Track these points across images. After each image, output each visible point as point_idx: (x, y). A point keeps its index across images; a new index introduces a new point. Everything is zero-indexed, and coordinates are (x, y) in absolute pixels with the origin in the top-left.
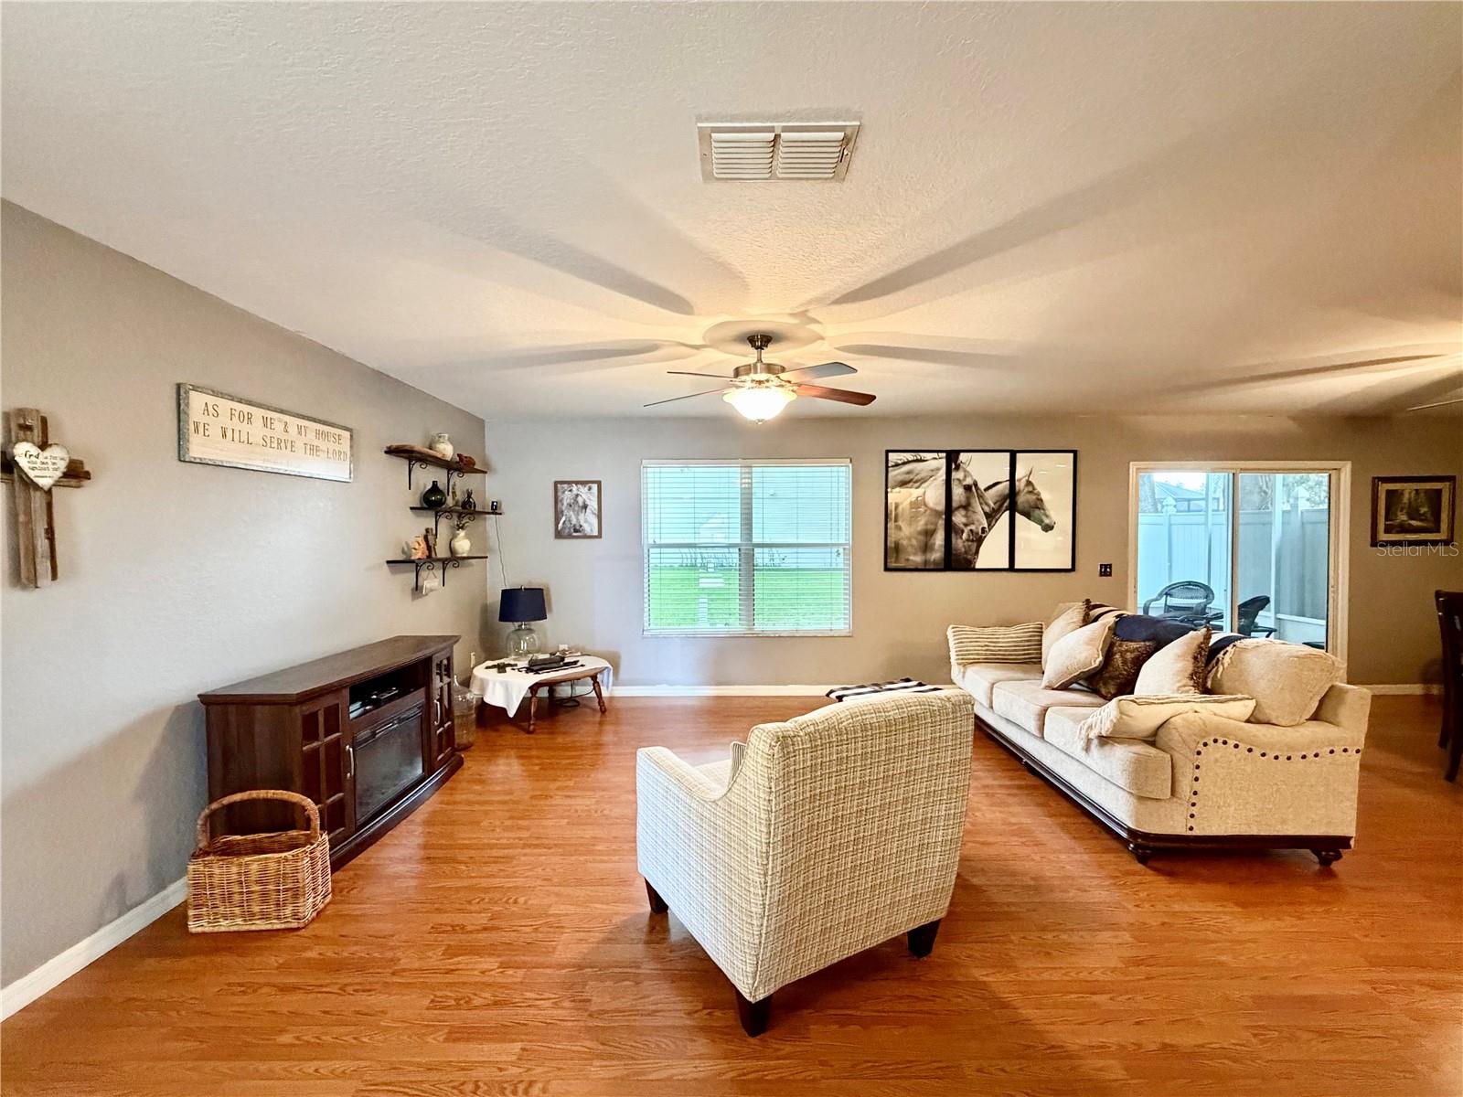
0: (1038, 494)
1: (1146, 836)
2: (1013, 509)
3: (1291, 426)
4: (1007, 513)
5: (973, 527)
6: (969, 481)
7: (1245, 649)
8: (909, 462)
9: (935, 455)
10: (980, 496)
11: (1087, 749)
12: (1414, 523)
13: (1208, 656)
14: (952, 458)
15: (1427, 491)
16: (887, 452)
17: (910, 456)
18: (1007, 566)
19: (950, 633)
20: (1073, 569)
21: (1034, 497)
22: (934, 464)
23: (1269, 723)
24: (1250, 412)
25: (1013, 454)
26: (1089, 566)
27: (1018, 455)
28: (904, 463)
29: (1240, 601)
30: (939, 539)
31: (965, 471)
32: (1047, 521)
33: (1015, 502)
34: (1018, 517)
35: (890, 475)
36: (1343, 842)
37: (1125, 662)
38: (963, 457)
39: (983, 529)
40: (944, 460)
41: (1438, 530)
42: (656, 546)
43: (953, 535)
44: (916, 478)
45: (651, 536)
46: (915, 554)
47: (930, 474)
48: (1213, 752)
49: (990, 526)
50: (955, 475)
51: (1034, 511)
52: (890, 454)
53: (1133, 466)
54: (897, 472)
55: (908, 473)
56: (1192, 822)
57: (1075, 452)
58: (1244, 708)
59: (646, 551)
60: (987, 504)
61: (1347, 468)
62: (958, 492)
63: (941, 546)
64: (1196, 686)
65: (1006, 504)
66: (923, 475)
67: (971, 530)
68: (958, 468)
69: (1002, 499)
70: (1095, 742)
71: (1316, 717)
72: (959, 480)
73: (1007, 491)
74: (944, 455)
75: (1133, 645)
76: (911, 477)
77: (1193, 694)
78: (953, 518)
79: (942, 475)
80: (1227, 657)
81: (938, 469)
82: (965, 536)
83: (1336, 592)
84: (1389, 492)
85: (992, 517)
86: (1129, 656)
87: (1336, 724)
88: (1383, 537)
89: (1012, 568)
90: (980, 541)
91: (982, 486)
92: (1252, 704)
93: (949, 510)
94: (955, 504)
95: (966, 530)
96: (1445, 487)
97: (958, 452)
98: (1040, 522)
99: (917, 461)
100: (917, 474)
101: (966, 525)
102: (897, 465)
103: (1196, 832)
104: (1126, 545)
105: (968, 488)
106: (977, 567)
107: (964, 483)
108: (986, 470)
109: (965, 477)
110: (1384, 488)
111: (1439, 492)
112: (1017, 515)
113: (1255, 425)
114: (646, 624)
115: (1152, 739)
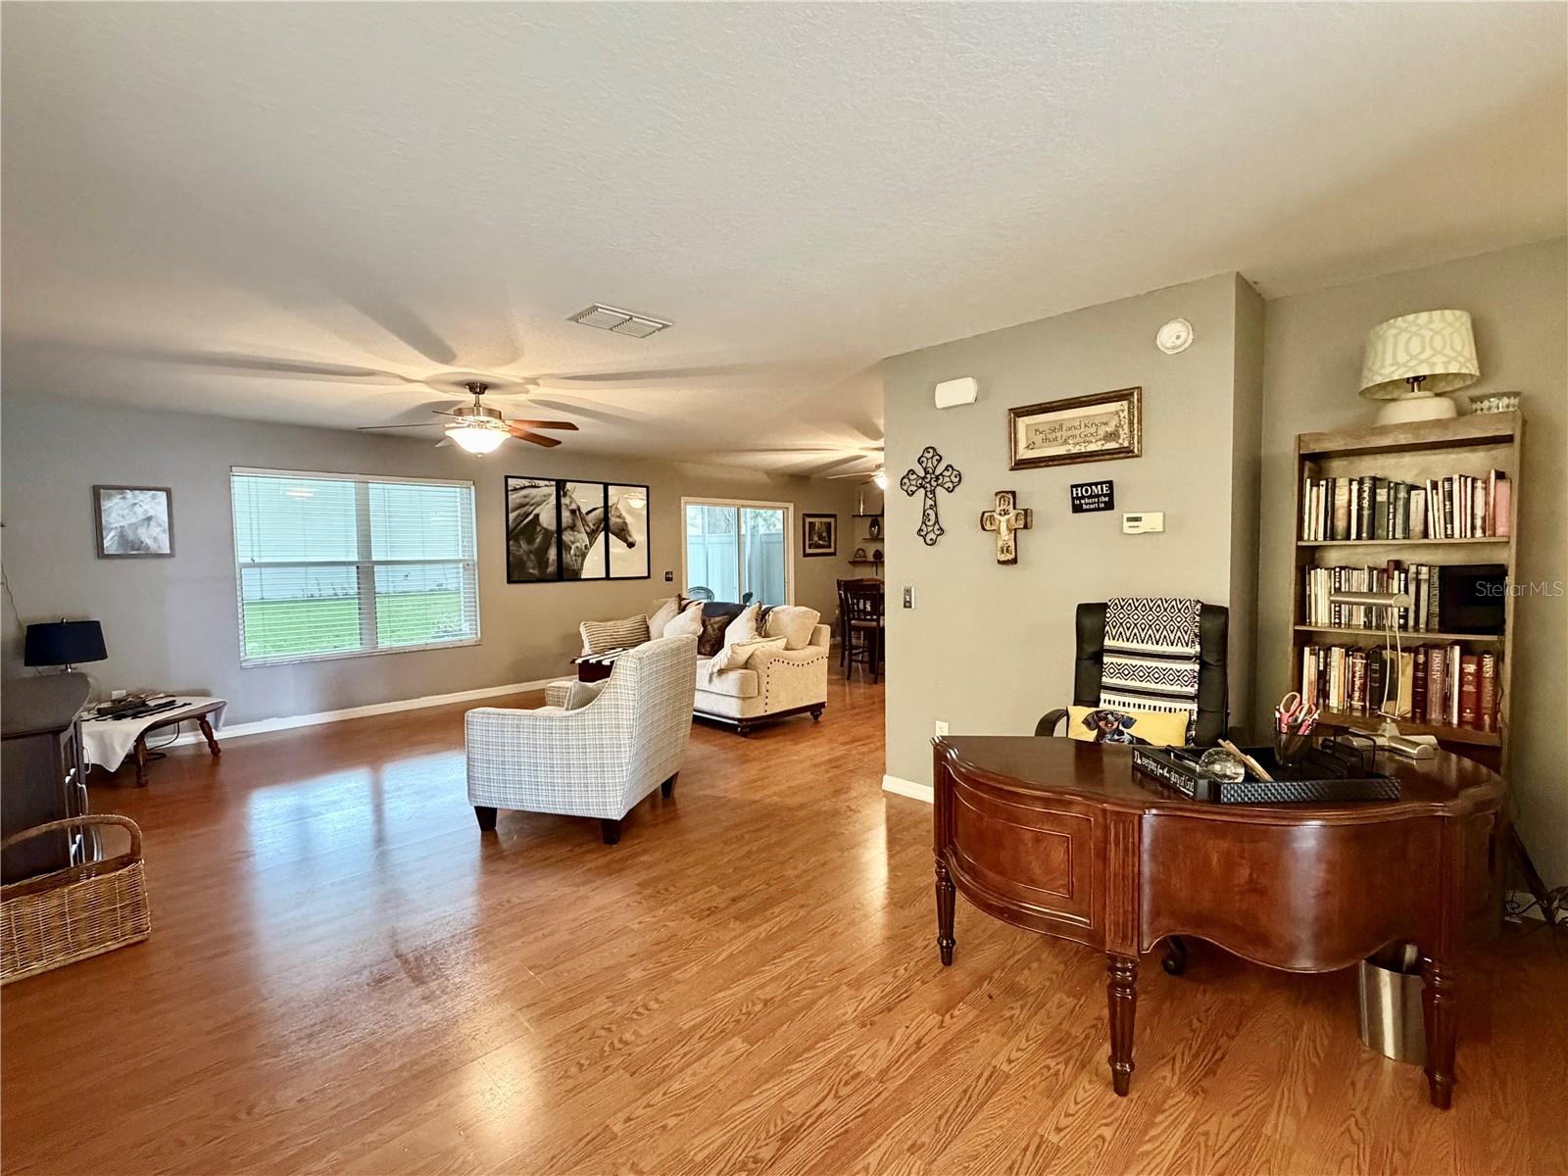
0: (624, 518)
1: (747, 720)
2: (607, 530)
3: (764, 478)
4: (603, 533)
5: (578, 544)
6: (574, 506)
7: (778, 612)
8: (525, 487)
9: (547, 483)
10: (583, 519)
11: (710, 681)
12: (821, 542)
13: (762, 617)
14: (560, 485)
15: (825, 523)
16: (507, 477)
17: (526, 483)
18: (604, 576)
19: (582, 629)
20: (649, 577)
21: (621, 521)
22: (546, 490)
23: (792, 649)
24: (747, 468)
25: (606, 486)
26: (659, 574)
27: (609, 487)
28: (522, 488)
29: (743, 593)
30: (552, 554)
31: (570, 497)
32: (630, 540)
33: (608, 525)
34: (612, 537)
35: (510, 498)
36: (822, 705)
37: (714, 631)
38: (569, 486)
39: (586, 546)
40: (554, 488)
41: (830, 547)
42: (253, 565)
43: (564, 551)
44: (532, 502)
45: (243, 556)
46: (533, 568)
47: (543, 499)
48: (775, 666)
49: (591, 544)
50: (565, 501)
51: (622, 533)
52: (509, 480)
53: (683, 499)
54: (514, 496)
55: (525, 497)
56: (767, 708)
57: (647, 488)
58: (782, 643)
59: (238, 571)
60: (588, 526)
61: (791, 507)
62: (566, 515)
63: (554, 560)
64: (760, 635)
65: (602, 526)
66: (538, 499)
67: (577, 547)
68: (565, 495)
69: (597, 524)
70: (716, 675)
71: (810, 644)
72: (566, 505)
73: (602, 516)
74: (554, 483)
75: (717, 619)
76: (527, 500)
77: (759, 639)
78: (564, 537)
79: (553, 500)
80: (770, 617)
81: (550, 495)
82: (572, 552)
83: (789, 586)
84: (810, 523)
85: (592, 535)
86: (716, 626)
87: (819, 645)
88: (808, 551)
89: (608, 577)
90: (584, 556)
91: (584, 511)
92: (785, 640)
93: (560, 530)
94: (564, 525)
95: (573, 547)
96: (832, 520)
97: (566, 481)
98: (626, 541)
99: (532, 487)
100: (533, 498)
101: (573, 543)
102: (515, 489)
103: (768, 713)
104: (681, 557)
105: (573, 512)
106: (583, 577)
107: (571, 508)
108: (586, 497)
109: (571, 502)
110: (808, 520)
111: (830, 524)
112: (610, 535)
113: (746, 476)
114: (242, 654)
115: (746, 665)
